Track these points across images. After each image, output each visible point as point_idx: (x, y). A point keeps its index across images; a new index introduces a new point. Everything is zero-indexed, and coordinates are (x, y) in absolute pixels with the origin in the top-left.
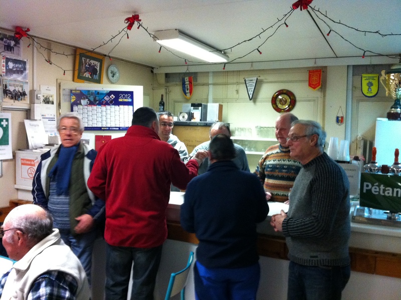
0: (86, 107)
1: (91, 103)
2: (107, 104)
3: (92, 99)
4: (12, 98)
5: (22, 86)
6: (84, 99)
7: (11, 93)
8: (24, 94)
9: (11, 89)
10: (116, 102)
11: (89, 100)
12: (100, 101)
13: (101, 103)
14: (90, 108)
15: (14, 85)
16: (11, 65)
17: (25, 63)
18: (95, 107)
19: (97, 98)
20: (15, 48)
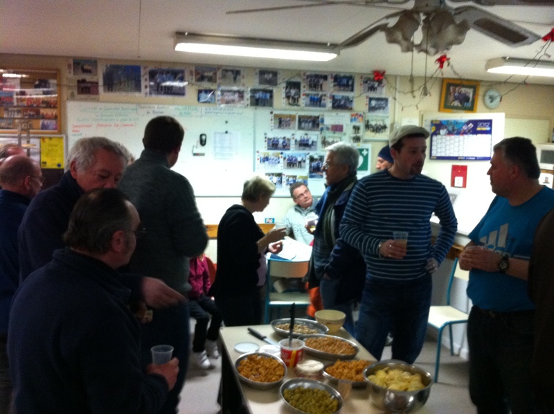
0: (444, 137)
1: (450, 133)
2: (465, 133)
3: (450, 128)
4: (373, 131)
5: (383, 121)
6: (443, 129)
7: (372, 127)
8: (385, 127)
9: (373, 123)
10: (474, 131)
11: (448, 130)
12: (458, 130)
13: (459, 133)
14: (448, 138)
15: (376, 120)
16: (373, 103)
17: (386, 100)
18: (453, 137)
19: (456, 128)
20: (379, 89)
